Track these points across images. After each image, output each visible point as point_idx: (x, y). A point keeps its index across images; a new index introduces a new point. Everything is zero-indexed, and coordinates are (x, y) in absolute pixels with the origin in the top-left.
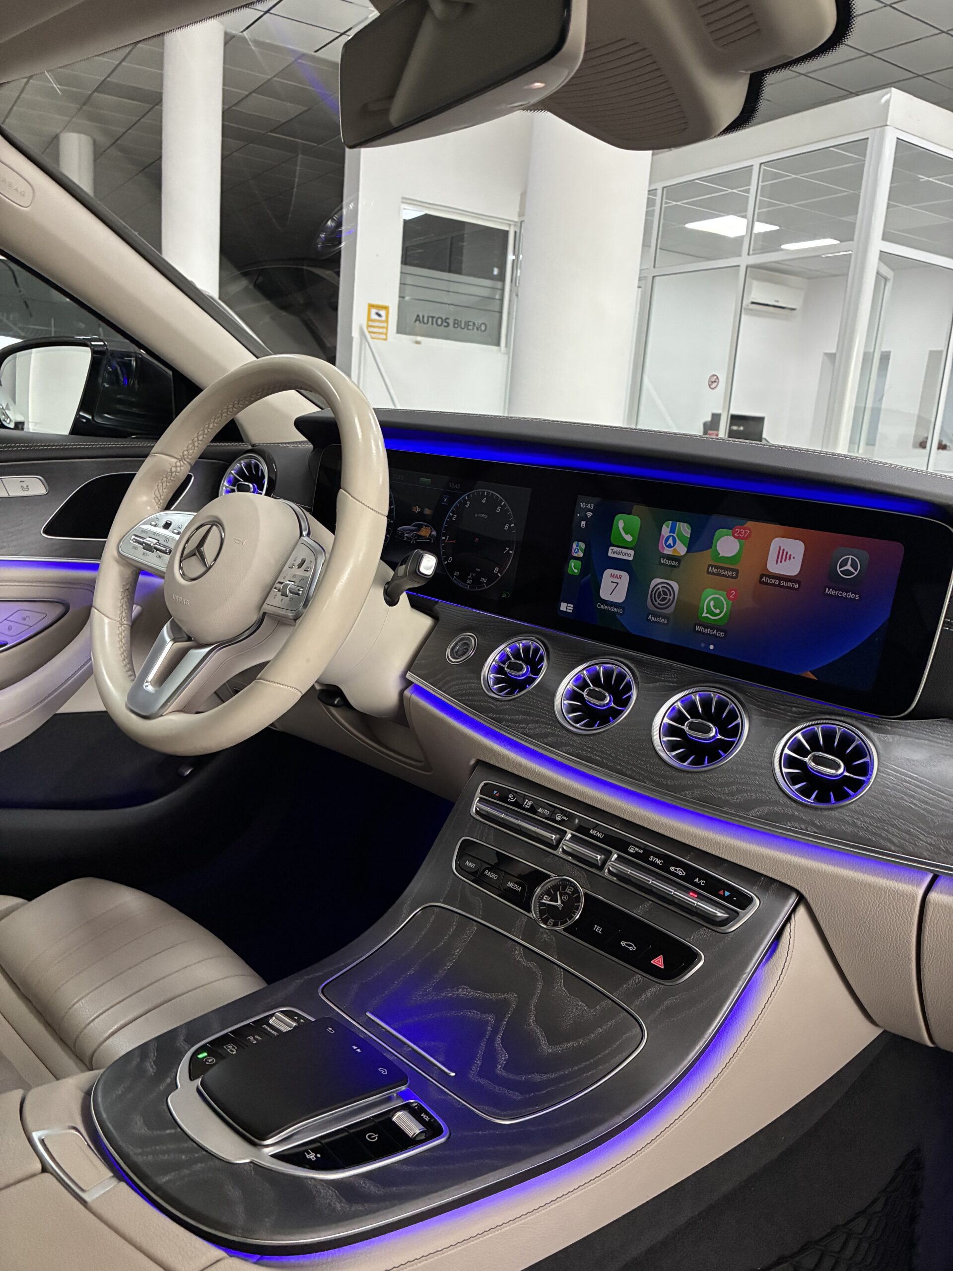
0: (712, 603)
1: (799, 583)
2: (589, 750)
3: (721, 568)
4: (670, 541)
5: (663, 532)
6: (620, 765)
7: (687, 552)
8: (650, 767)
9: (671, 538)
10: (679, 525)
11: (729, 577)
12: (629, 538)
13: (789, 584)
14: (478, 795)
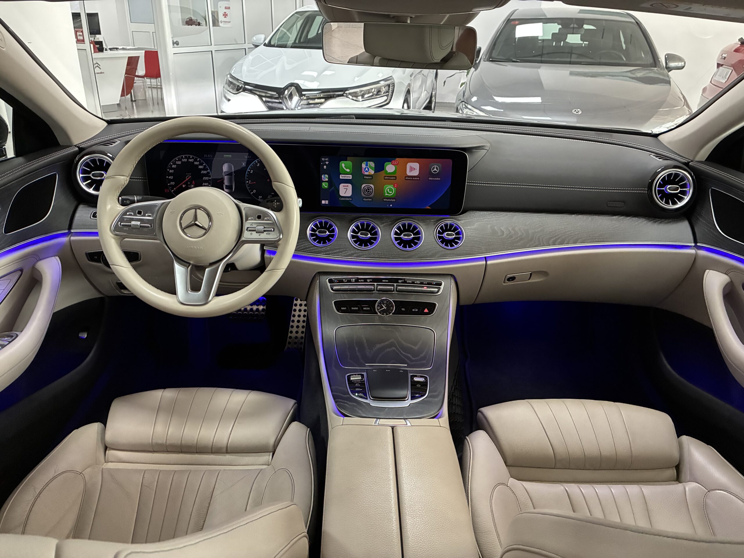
0: (388, 190)
1: (419, 177)
2: (373, 254)
3: (390, 177)
4: (367, 169)
5: (363, 166)
7: (375, 172)
8: (398, 253)
9: (367, 168)
10: (369, 163)
11: (393, 179)
12: (348, 170)
13: (416, 178)
14: (329, 284)
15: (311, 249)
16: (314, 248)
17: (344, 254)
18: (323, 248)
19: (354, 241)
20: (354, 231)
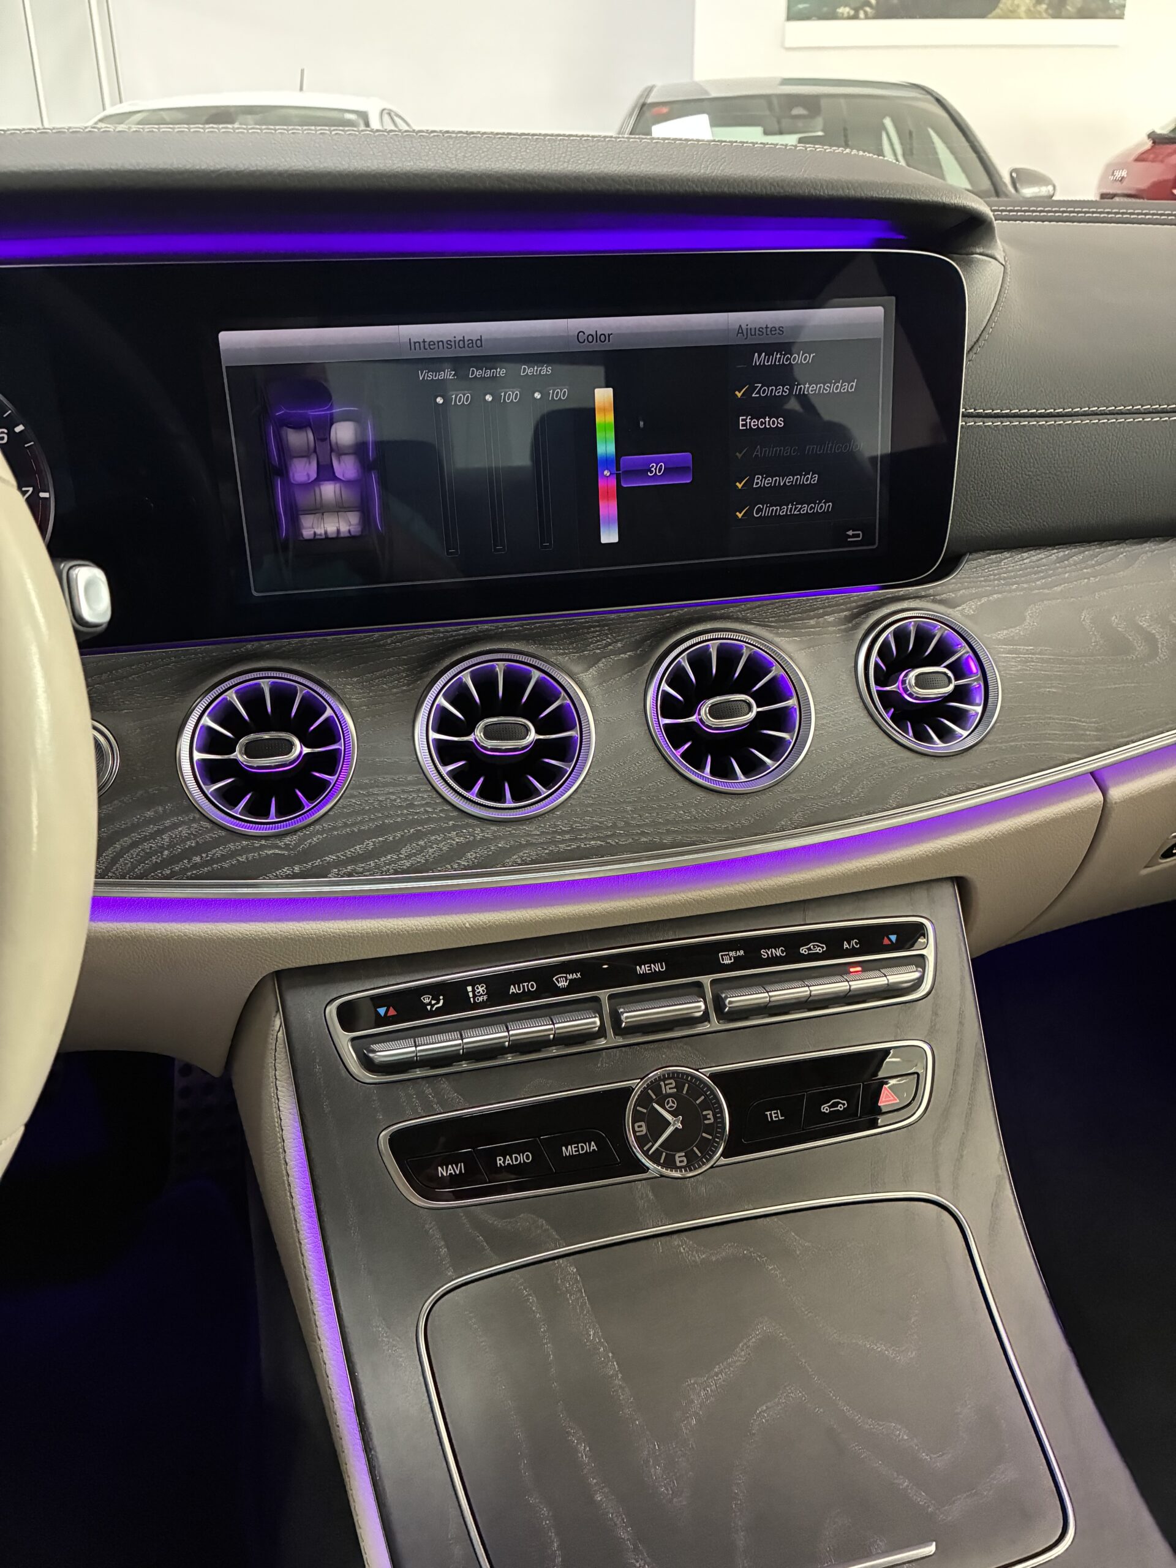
2: (567, 837)
6: (643, 834)
8: (698, 813)
14: (344, 1039)
15: (218, 852)
16: (231, 846)
17: (408, 857)
18: (287, 840)
19: (455, 775)
20: (444, 722)
